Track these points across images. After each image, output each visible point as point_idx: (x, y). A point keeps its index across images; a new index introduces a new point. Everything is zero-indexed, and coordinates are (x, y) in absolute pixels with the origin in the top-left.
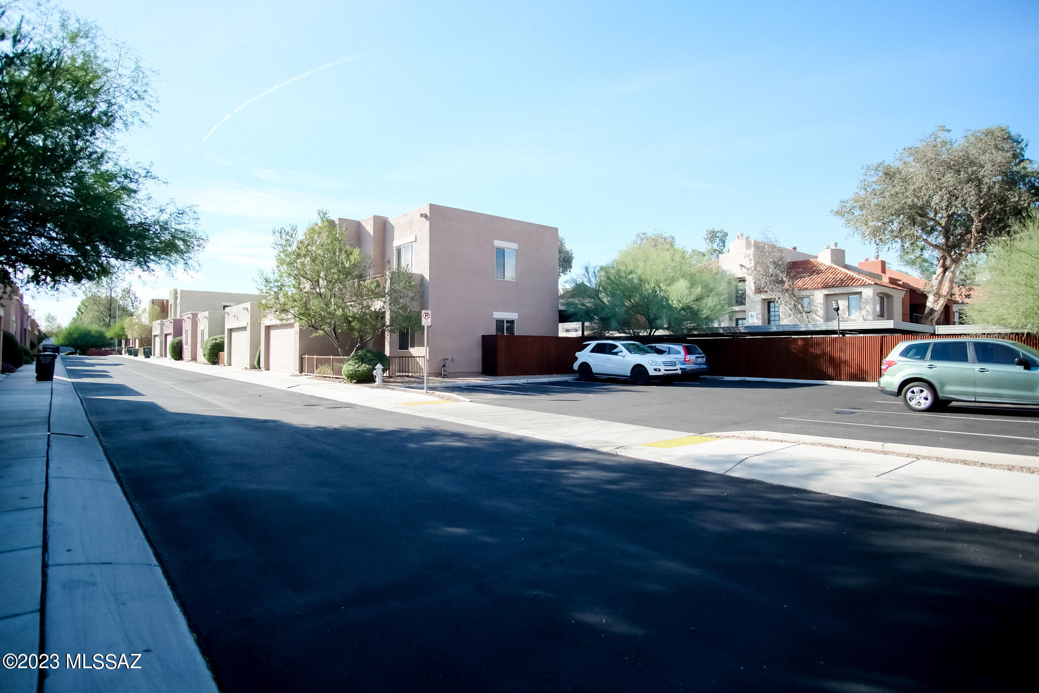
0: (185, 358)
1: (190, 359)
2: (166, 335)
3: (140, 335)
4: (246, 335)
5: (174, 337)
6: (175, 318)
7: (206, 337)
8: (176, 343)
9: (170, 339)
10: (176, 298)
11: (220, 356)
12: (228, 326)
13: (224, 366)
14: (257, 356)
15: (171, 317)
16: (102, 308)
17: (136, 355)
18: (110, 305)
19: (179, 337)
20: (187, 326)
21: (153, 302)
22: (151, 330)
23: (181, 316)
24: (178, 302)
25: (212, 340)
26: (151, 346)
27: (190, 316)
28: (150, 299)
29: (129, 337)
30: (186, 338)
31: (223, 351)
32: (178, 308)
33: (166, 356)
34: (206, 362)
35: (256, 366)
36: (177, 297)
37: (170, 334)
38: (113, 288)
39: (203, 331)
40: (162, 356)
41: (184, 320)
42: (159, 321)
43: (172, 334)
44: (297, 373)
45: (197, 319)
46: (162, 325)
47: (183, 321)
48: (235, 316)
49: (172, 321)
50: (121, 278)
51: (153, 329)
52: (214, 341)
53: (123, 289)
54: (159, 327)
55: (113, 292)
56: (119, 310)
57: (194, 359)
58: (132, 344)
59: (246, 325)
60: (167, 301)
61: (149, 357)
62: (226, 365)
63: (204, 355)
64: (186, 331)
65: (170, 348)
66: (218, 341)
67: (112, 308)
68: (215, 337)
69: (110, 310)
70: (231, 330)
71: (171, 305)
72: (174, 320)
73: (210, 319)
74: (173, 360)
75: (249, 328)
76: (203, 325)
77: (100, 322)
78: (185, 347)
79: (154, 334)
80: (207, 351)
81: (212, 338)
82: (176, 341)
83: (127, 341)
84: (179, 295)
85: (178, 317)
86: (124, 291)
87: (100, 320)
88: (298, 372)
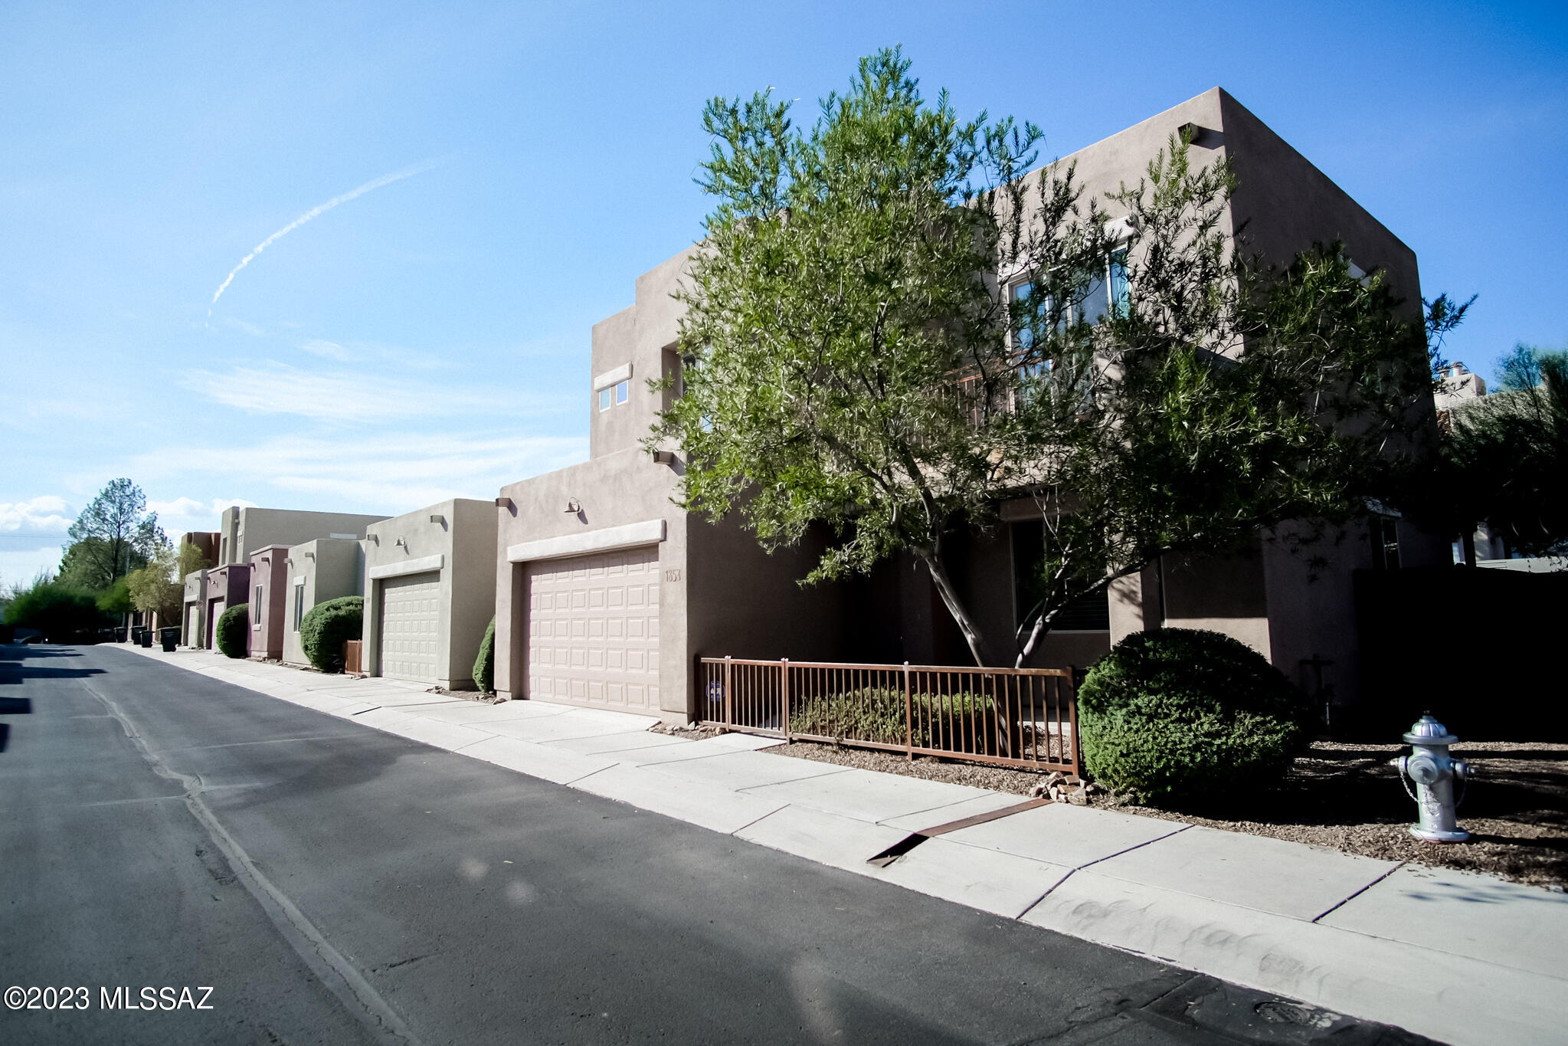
0: (253, 653)
1: (265, 654)
2: (212, 601)
3: (159, 603)
4: (441, 592)
5: (228, 606)
6: (233, 564)
7: (309, 605)
8: (234, 617)
9: (220, 609)
10: (235, 526)
11: (349, 650)
12: (374, 570)
13: (364, 677)
14: (483, 653)
15: (224, 563)
16: (101, 558)
17: (147, 644)
18: (117, 551)
19: (240, 606)
20: (261, 580)
21: (190, 537)
22: (179, 591)
23: (246, 556)
24: (240, 533)
25: (328, 610)
26: (181, 624)
27: (269, 555)
28: (185, 533)
29: (140, 609)
30: (259, 607)
31: (359, 636)
32: (240, 545)
33: (209, 647)
34: (307, 662)
35: (479, 685)
36: (238, 524)
37: (221, 599)
38: (124, 522)
39: (300, 590)
40: (203, 647)
41: (253, 565)
42: (198, 573)
43: (226, 598)
44: (682, 720)
45: (286, 561)
46: (205, 580)
47: (252, 568)
48: (399, 544)
49: (227, 570)
50: (139, 505)
51: (187, 589)
52: (333, 613)
53: (141, 523)
54: (197, 585)
55: (122, 530)
56: (130, 562)
57: (275, 653)
58: (146, 622)
59: (438, 565)
60: (218, 536)
61: (174, 650)
62: (368, 674)
63: (306, 648)
64: (259, 592)
65: (218, 630)
66: (342, 613)
67: (119, 558)
68: (334, 602)
69: (115, 560)
70: (381, 584)
71: (225, 540)
72: (230, 568)
73: (322, 560)
74: (224, 656)
75: (447, 576)
76: (302, 574)
77: (96, 583)
78: (254, 627)
79: (187, 599)
80: (314, 639)
81: (326, 604)
82: (234, 613)
83: (138, 617)
84: (242, 518)
85: (239, 561)
86: (143, 527)
87: (98, 579)
88: (685, 716)
